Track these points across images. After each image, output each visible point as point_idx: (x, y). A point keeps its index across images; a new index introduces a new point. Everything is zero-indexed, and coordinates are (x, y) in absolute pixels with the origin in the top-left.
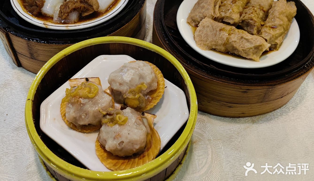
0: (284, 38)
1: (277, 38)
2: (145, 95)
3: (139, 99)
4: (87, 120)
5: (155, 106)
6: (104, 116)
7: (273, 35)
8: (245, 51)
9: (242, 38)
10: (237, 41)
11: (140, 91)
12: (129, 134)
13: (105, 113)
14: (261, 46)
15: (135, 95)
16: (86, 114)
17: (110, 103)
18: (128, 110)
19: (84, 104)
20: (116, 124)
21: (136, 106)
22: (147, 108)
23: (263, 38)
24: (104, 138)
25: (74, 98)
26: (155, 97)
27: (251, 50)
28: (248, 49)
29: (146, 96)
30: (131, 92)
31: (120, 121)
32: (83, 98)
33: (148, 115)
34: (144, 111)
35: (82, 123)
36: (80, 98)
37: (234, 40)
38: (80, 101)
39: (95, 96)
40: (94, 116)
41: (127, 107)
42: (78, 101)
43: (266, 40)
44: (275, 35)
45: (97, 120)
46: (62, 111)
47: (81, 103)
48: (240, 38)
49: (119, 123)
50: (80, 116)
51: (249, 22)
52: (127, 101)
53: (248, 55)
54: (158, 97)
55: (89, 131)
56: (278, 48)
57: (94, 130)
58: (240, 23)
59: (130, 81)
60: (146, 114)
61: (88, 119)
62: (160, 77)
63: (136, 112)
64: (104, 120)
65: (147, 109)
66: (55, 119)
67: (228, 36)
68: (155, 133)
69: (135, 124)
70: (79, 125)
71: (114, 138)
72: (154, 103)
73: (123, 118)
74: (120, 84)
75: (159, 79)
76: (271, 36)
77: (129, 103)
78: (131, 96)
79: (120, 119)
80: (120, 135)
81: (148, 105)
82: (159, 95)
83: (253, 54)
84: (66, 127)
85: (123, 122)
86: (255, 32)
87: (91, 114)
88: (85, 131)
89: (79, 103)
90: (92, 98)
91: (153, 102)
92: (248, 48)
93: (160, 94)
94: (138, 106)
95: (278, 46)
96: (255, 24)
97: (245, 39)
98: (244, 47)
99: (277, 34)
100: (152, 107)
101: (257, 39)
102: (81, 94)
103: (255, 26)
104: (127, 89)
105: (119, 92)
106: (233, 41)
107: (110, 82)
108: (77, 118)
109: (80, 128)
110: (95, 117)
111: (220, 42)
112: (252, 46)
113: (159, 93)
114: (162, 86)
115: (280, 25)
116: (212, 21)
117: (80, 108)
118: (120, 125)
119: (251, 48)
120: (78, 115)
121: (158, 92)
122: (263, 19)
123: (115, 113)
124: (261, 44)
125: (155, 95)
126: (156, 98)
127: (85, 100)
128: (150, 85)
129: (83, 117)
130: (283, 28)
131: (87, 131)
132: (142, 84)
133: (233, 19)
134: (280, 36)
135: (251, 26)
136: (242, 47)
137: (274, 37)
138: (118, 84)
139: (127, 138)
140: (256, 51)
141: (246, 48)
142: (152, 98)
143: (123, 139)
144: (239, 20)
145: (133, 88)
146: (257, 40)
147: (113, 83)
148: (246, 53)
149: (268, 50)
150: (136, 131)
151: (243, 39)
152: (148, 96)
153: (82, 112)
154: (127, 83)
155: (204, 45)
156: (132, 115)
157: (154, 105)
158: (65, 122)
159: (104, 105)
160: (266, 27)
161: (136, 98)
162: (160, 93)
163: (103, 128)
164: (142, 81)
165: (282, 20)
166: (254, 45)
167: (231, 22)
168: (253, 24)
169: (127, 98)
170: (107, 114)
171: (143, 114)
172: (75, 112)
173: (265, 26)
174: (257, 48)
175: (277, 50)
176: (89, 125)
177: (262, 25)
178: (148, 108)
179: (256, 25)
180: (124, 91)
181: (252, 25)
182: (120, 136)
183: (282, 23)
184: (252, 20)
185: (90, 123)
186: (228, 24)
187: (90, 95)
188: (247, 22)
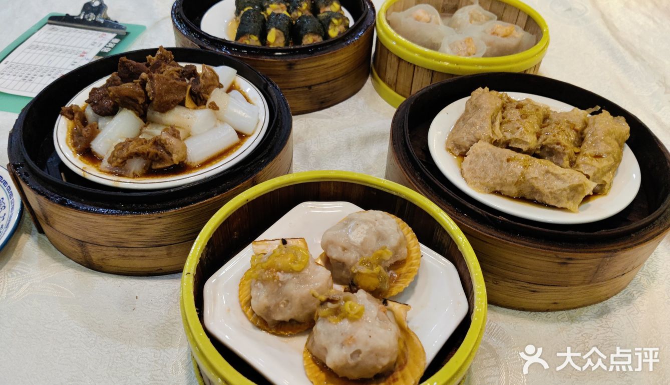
0: (614, 175)
1: (604, 174)
2: (388, 269)
3: (378, 276)
4: (289, 311)
5: (406, 288)
6: (322, 303)
7: (598, 169)
8: (555, 193)
9: (547, 172)
10: (540, 178)
11: (380, 261)
12: (370, 337)
13: (323, 298)
14: (580, 185)
15: (372, 269)
16: (288, 301)
17: (328, 283)
18: (361, 294)
19: (283, 283)
20: (344, 318)
21: (373, 288)
22: (391, 292)
23: (582, 172)
24: (323, 344)
25: (267, 271)
26: (405, 273)
27: (565, 193)
28: (560, 192)
29: (388, 271)
30: (363, 263)
31: (352, 313)
32: (282, 272)
33: (394, 305)
34: (387, 297)
35: (279, 317)
36: (278, 271)
37: (533, 175)
38: (278, 277)
39: (303, 269)
40: (302, 304)
41: (359, 289)
42: (274, 277)
43: (588, 177)
44: (603, 168)
45: (307, 311)
46: (241, 295)
47: (279, 281)
48: (543, 173)
49: (350, 316)
50: (277, 305)
51: (553, 148)
52: (357, 279)
53: (559, 201)
54: (410, 273)
55: (290, 332)
56: (606, 191)
57: (298, 331)
58: (537, 149)
59: (362, 244)
60: (390, 304)
61: (289, 309)
62: (410, 238)
63: (373, 298)
64: (322, 312)
65: (392, 295)
66: (229, 310)
67: (523, 169)
68: (411, 336)
69: (377, 319)
70: (274, 321)
71: (342, 345)
72: (403, 284)
73: (357, 308)
74: (344, 249)
75: (410, 243)
76: (596, 170)
77: (362, 281)
78: (364, 270)
79: (351, 310)
80: (353, 338)
81: (393, 287)
82: (410, 271)
83: (568, 199)
84: (248, 325)
85: (356, 314)
86: (567, 163)
87: (297, 301)
88: (282, 333)
89: (275, 281)
90: (299, 272)
91: (401, 281)
92: (559, 190)
93: (412, 268)
94: (377, 288)
95: (607, 187)
96: (566, 152)
97: (552, 174)
98: (553, 188)
99: (605, 167)
100: (401, 290)
101: (573, 174)
102: (280, 264)
103: (564, 154)
104: (357, 258)
105: (340, 262)
106: (532, 178)
107: (325, 246)
108: (272, 307)
109: (273, 326)
110: (303, 306)
111: (509, 179)
112: (566, 185)
113: (411, 265)
114: (416, 254)
115: (608, 153)
116: (491, 147)
117: (276, 290)
118: (352, 320)
119: (565, 190)
120: (274, 302)
121: (408, 264)
122: (575, 144)
123: (342, 299)
124: (580, 183)
125: (403, 270)
126: (406, 276)
127: (286, 275)
128: (396, 251)
129: (282, 306)
130: (614, 158)
131: (285, 332)
132: (384, 248)
133: (526, 143)
134: (610, 170)
135: (558, 155)
136: (548, 188)
137: (601, 173)
138: (340, 249)
139: (366, 344)
140: (572, 194)
141: (555, 189)
142: (400, 275)
143: (359, 346)
144: (536, 144)
145: (366, 256)
146: (574, 176)
147: (330, 247)
148: (555, 198)
149: (592, 194)
150: (382, 331)
151: (550, 175)
152: (391, 272)
153: (281, 298)
154: (356, 247)
155: (481, 184)
156: (370, 303)
157: (404, 287)
158: (246, 315)
159: (318, 285)
160: (585, 155)
161: (374, 273)
162: (414, 266)
163: (319, 326)
164: (381, 244)
165: (609, 144)
166: (568, 185)
167: (524, 148)
168: (561, 151)
169: (359, 273)
170: (328, 300)
171: (385, 302)
172: (267, 296)
173: (581, 154)
174: (574, 190)
175: (605, 194)
176: (291, 320)
177: (577, 154)
178: (394, 293)
179: (568, 154)
180: (352, 262)
181: (559, 153)
182: (354, 341)
183: (610, 149)
184: (558, 144)
185: (292, 317)
186: (519, 150)
187: (295, 267)
188: (550, 148)
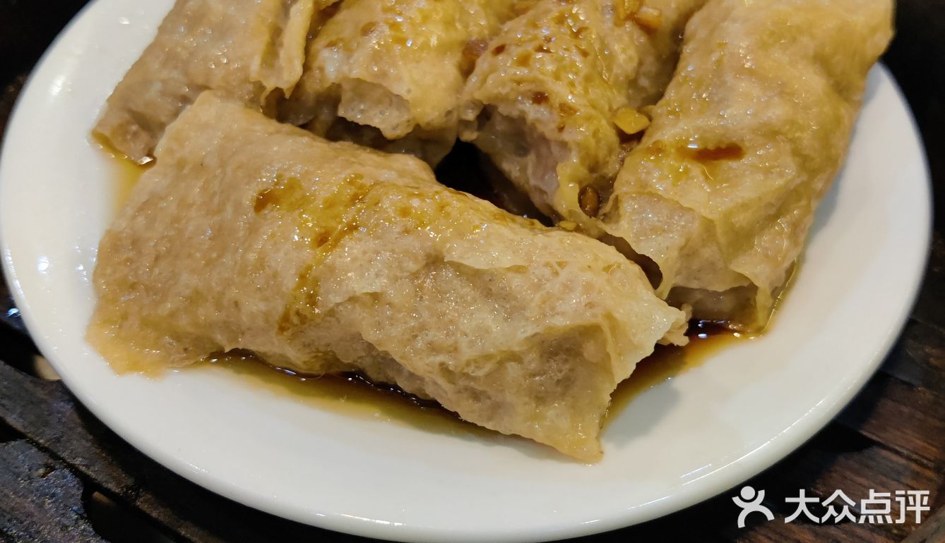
1: (741, 239)
9: (435, 261)
10: (392, 293)
37: (360, 284)
48: (412, 266)
51: (522, 119)
53: (497, 408)
76: (696, 227)
83: (541, 399)
86: (566, 197)
92: (488, 357)
96: (566, 136)
98: (455, 349)
99: (744, 206)
103: (564, 145)
115: (771, 133)
119: (515, 357)
122: (642, 89)
124: (588, 318)
130: (796, 153)
133: (398, 102)
135: (544, 150)
137: (722, 239)
140: (557, 369)
141: (467, 353)
148: (476, 396)
149: (681, 340)
151: (448, 274)
160: (658, 150)
165: (784, 91)
166: (530, 330)
167: (389, 122)
168: (548, 130)
173: (647, 142)
174: (568, 351)
175: (760, 331)
177: (629, 140)
179: (578, 144)
183: (777, 112)
184: (540, 98)
